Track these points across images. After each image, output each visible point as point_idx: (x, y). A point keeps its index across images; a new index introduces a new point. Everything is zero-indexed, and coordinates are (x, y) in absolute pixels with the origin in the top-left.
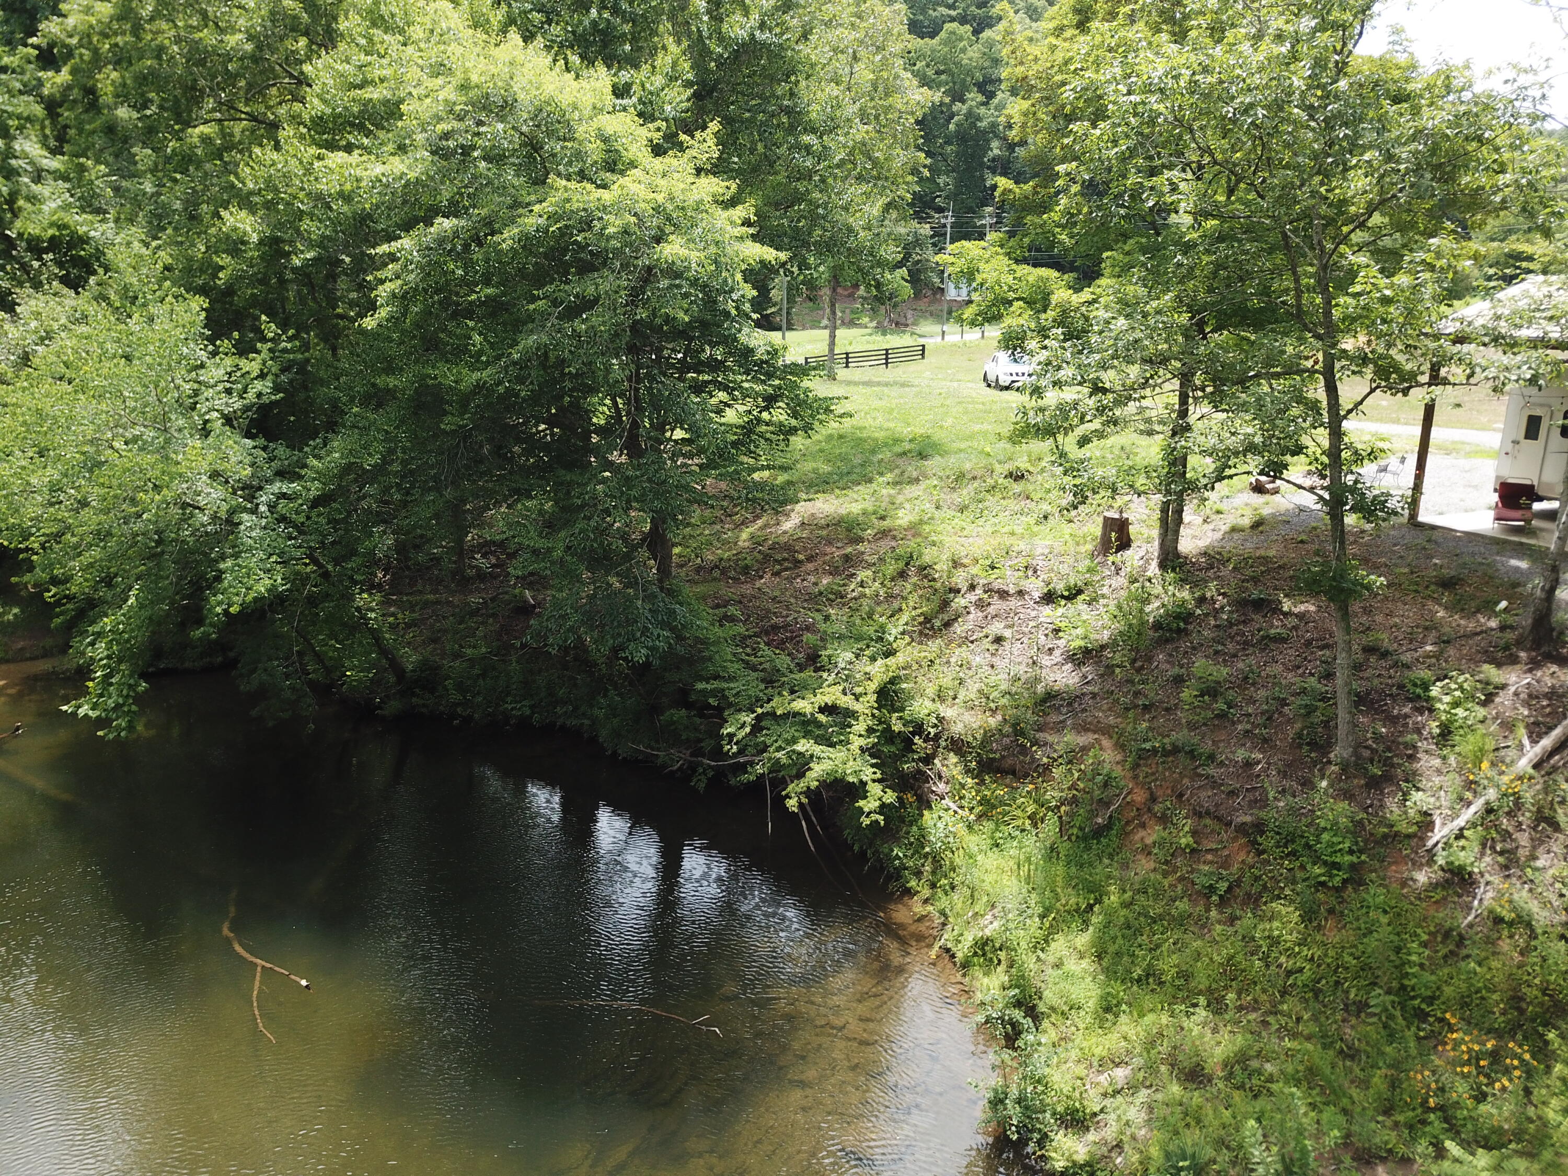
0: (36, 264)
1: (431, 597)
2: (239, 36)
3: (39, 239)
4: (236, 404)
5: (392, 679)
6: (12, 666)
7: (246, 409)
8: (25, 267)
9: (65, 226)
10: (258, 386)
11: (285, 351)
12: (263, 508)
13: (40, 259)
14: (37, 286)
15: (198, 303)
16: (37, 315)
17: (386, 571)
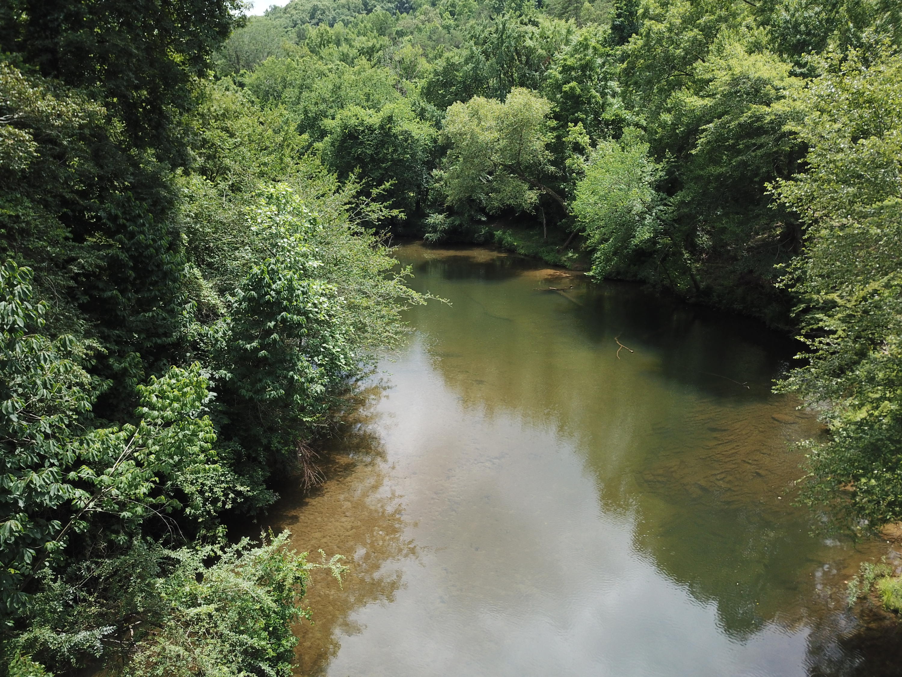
0: (606, 130)
1: (721, 265)
2: (681, 50)
3: (608, 120)
4: (653, 179)
5: (694, 290)
6: (573, 272)
7: (655, 181)
8: (602, 131)
9: (618, 115)
10: (661, 173)
11: (672, 162)
12: (654, 214)
13: (608, 128)
14: (605, 138)
15: (647, 146)
16: (602, 149)
17: (707, 254)
